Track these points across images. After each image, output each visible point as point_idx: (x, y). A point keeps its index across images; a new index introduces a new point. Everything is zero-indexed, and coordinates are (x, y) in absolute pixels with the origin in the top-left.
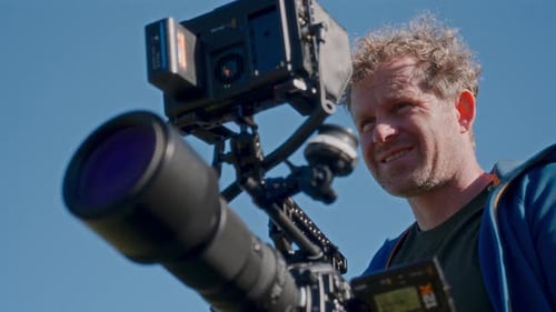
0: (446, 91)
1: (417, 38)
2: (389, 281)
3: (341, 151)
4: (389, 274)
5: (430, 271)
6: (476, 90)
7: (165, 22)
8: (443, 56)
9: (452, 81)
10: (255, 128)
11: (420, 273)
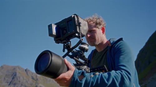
0: (99, 27)
1: (94, 18)
2: (96, 70)
3: (85, 48)
4: (96, 68)
5: (104, 68)
6: (105, 26)
7: (51, 25)
8: (98, 21)
9: (100, 25)
10: (70, 42)
11: (102, 68)
